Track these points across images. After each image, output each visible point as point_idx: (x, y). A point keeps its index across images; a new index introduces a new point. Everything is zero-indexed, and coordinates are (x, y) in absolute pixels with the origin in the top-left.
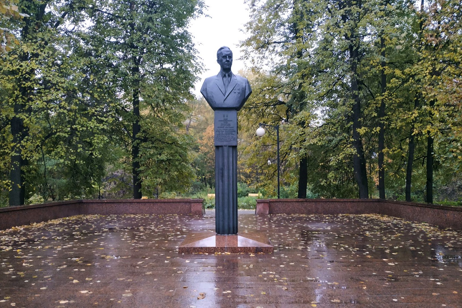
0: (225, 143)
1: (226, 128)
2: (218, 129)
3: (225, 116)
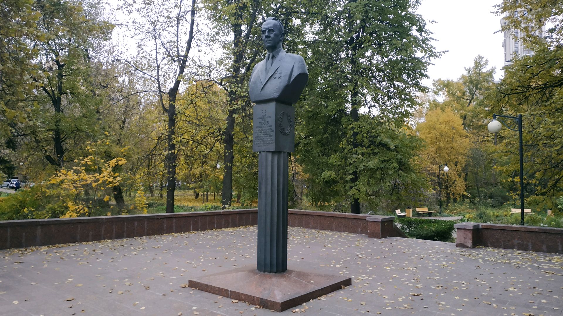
0: (263, 148)
2: (257, 129)
3: (264, 111)
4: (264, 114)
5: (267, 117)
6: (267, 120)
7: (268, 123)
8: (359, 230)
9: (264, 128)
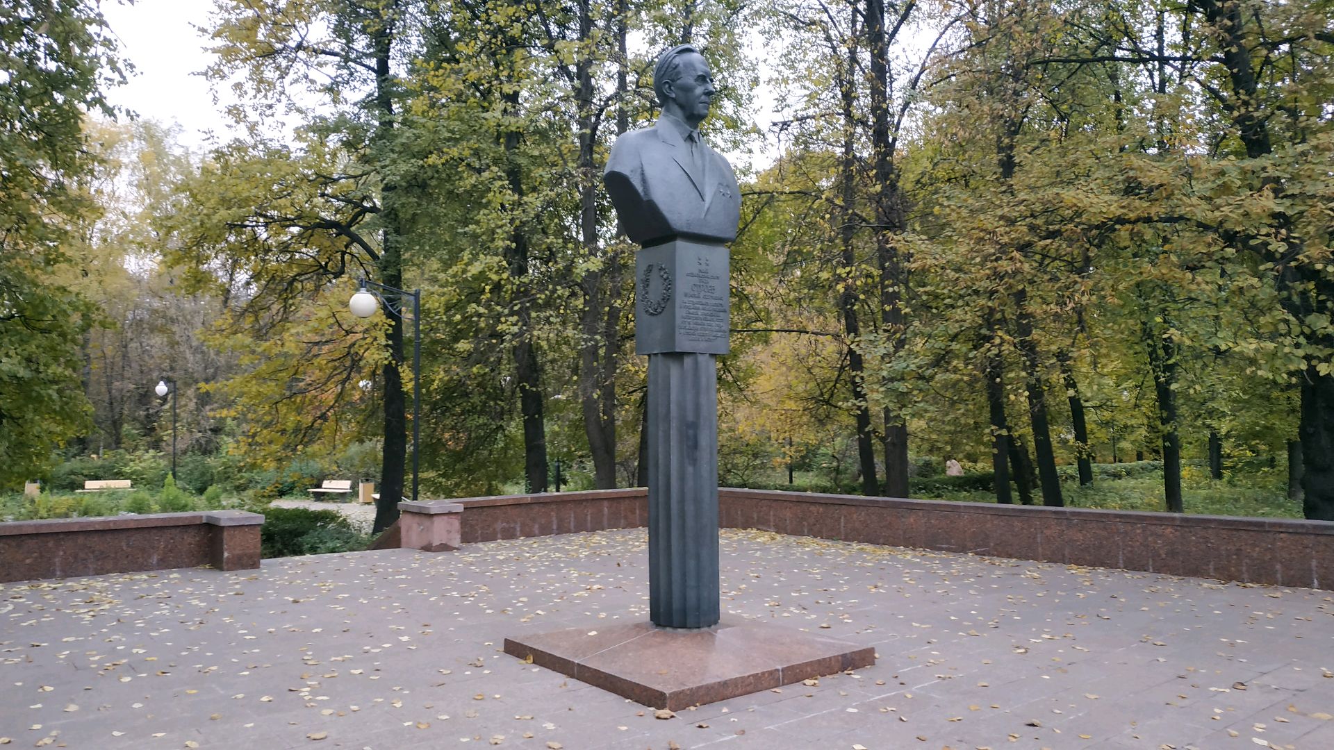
0: (701, 346)
1: (705, 297)
2: (686, 300)
3: (702, 262)
4: (703, 267)
5: (713, 278)
6: (712, 283)
7: (712, 289)
8: (155, 559)
9: (704, 301)
